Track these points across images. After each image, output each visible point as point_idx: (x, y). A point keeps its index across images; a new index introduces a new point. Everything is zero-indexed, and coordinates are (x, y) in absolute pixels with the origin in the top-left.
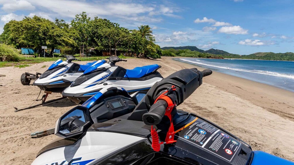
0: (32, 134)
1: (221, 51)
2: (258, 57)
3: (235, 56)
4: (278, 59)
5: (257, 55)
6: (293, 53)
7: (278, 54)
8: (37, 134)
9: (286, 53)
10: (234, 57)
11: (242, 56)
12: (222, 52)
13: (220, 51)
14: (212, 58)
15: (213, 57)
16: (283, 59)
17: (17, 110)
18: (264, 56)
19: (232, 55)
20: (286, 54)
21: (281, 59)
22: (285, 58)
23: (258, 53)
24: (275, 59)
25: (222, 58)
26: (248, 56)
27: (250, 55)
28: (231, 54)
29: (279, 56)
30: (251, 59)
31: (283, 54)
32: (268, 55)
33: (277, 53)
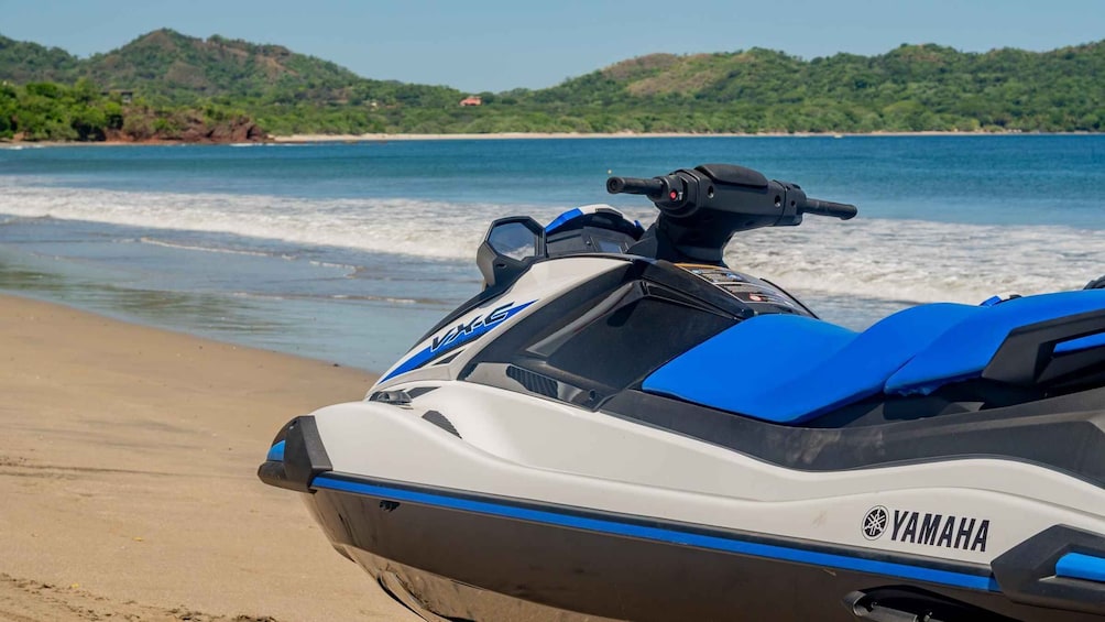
1: (267, 50)
2: (649, 99)
3: (410, 101)
4: (824, 120)
5: (636, 87)
6: (951, 51)
7: (830, 63)
9: (893, 55)
10: (397, 121)
11: (488, 99)
12: (271, 62)
13: (253, 50)
14: (136, 135)
15: (151, 124)
16: (869, 116)
18: (697, 89)
19: (382, 101)
20: (898, 67)
21: (849, 115)
22: (891, 99)
23: (640, 62)
24: (800, 120)
25: (249, 135)
26: (546, 105)
27: (568, 84)
28: (370, 89)
29: (839, 90)
30: (573, 126)
31: (873, 60)
32: (739, 82)
33: (817, 61)
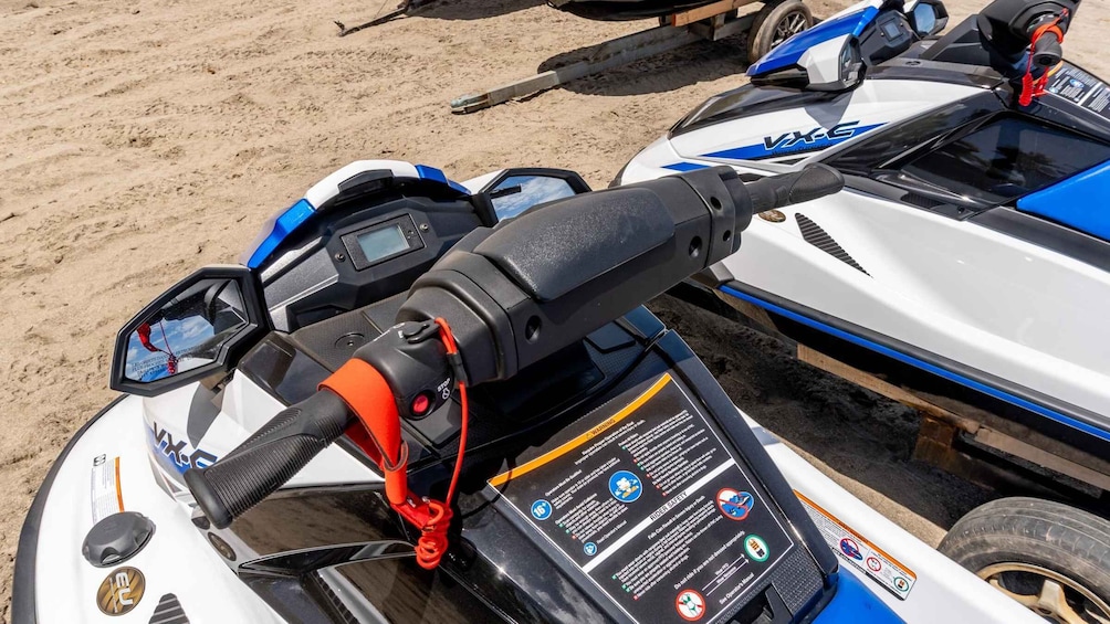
0: (454, 103)
8: (466, 102)
17: (344, 31)
